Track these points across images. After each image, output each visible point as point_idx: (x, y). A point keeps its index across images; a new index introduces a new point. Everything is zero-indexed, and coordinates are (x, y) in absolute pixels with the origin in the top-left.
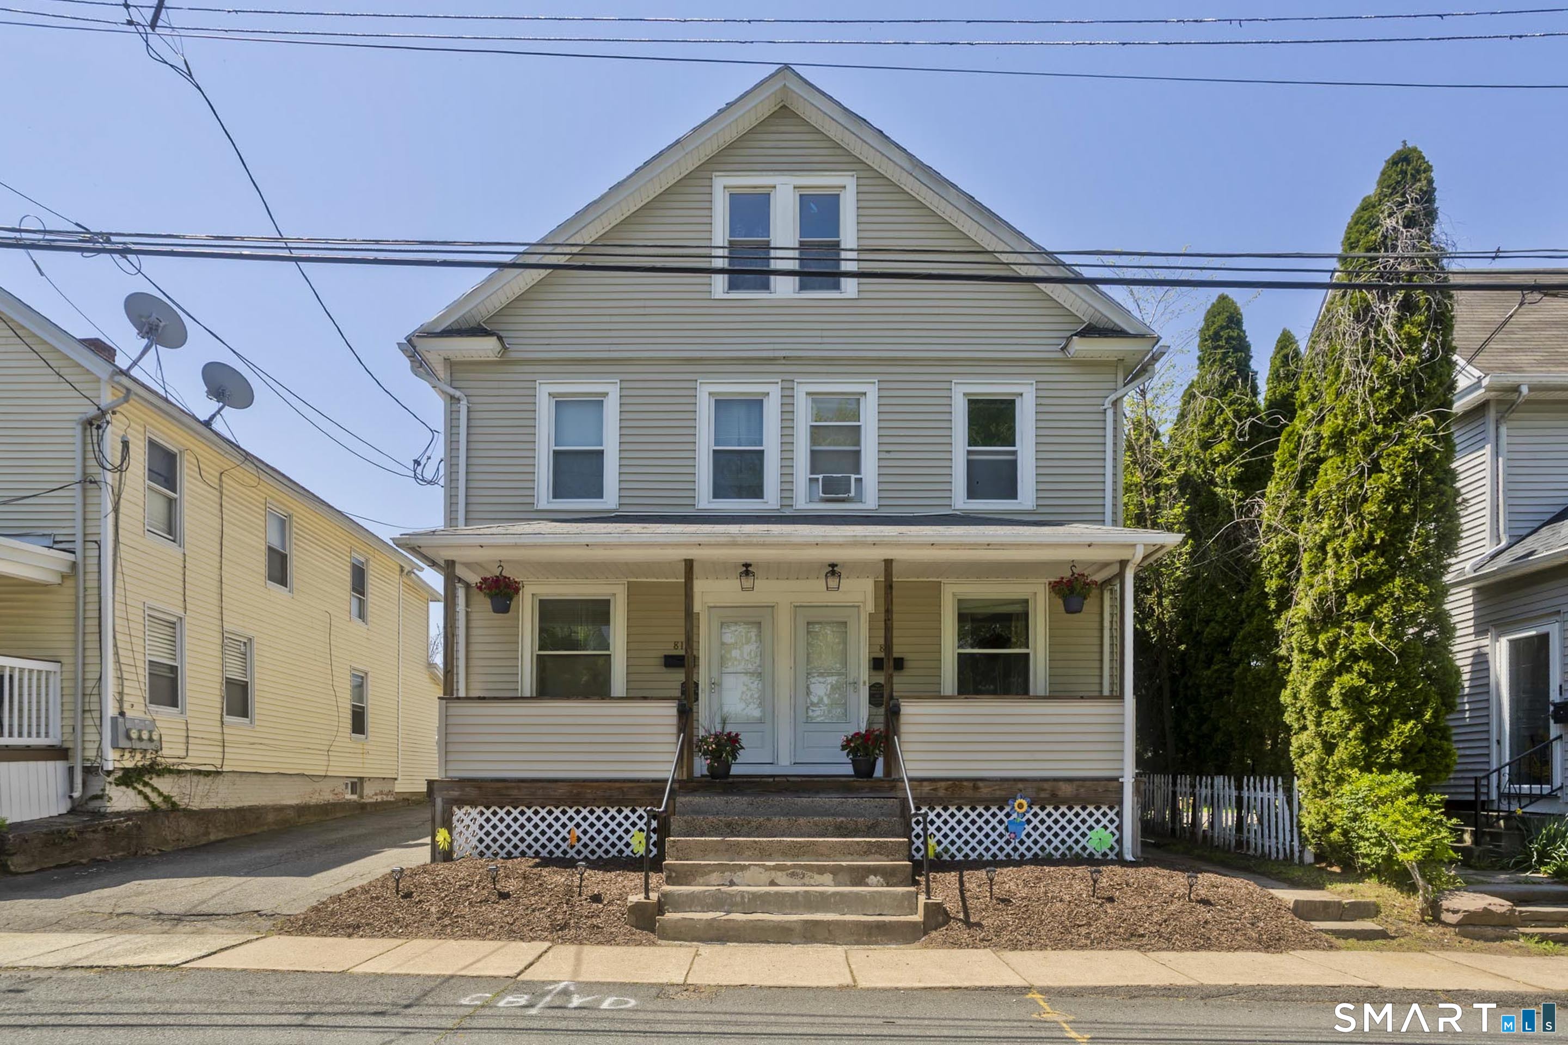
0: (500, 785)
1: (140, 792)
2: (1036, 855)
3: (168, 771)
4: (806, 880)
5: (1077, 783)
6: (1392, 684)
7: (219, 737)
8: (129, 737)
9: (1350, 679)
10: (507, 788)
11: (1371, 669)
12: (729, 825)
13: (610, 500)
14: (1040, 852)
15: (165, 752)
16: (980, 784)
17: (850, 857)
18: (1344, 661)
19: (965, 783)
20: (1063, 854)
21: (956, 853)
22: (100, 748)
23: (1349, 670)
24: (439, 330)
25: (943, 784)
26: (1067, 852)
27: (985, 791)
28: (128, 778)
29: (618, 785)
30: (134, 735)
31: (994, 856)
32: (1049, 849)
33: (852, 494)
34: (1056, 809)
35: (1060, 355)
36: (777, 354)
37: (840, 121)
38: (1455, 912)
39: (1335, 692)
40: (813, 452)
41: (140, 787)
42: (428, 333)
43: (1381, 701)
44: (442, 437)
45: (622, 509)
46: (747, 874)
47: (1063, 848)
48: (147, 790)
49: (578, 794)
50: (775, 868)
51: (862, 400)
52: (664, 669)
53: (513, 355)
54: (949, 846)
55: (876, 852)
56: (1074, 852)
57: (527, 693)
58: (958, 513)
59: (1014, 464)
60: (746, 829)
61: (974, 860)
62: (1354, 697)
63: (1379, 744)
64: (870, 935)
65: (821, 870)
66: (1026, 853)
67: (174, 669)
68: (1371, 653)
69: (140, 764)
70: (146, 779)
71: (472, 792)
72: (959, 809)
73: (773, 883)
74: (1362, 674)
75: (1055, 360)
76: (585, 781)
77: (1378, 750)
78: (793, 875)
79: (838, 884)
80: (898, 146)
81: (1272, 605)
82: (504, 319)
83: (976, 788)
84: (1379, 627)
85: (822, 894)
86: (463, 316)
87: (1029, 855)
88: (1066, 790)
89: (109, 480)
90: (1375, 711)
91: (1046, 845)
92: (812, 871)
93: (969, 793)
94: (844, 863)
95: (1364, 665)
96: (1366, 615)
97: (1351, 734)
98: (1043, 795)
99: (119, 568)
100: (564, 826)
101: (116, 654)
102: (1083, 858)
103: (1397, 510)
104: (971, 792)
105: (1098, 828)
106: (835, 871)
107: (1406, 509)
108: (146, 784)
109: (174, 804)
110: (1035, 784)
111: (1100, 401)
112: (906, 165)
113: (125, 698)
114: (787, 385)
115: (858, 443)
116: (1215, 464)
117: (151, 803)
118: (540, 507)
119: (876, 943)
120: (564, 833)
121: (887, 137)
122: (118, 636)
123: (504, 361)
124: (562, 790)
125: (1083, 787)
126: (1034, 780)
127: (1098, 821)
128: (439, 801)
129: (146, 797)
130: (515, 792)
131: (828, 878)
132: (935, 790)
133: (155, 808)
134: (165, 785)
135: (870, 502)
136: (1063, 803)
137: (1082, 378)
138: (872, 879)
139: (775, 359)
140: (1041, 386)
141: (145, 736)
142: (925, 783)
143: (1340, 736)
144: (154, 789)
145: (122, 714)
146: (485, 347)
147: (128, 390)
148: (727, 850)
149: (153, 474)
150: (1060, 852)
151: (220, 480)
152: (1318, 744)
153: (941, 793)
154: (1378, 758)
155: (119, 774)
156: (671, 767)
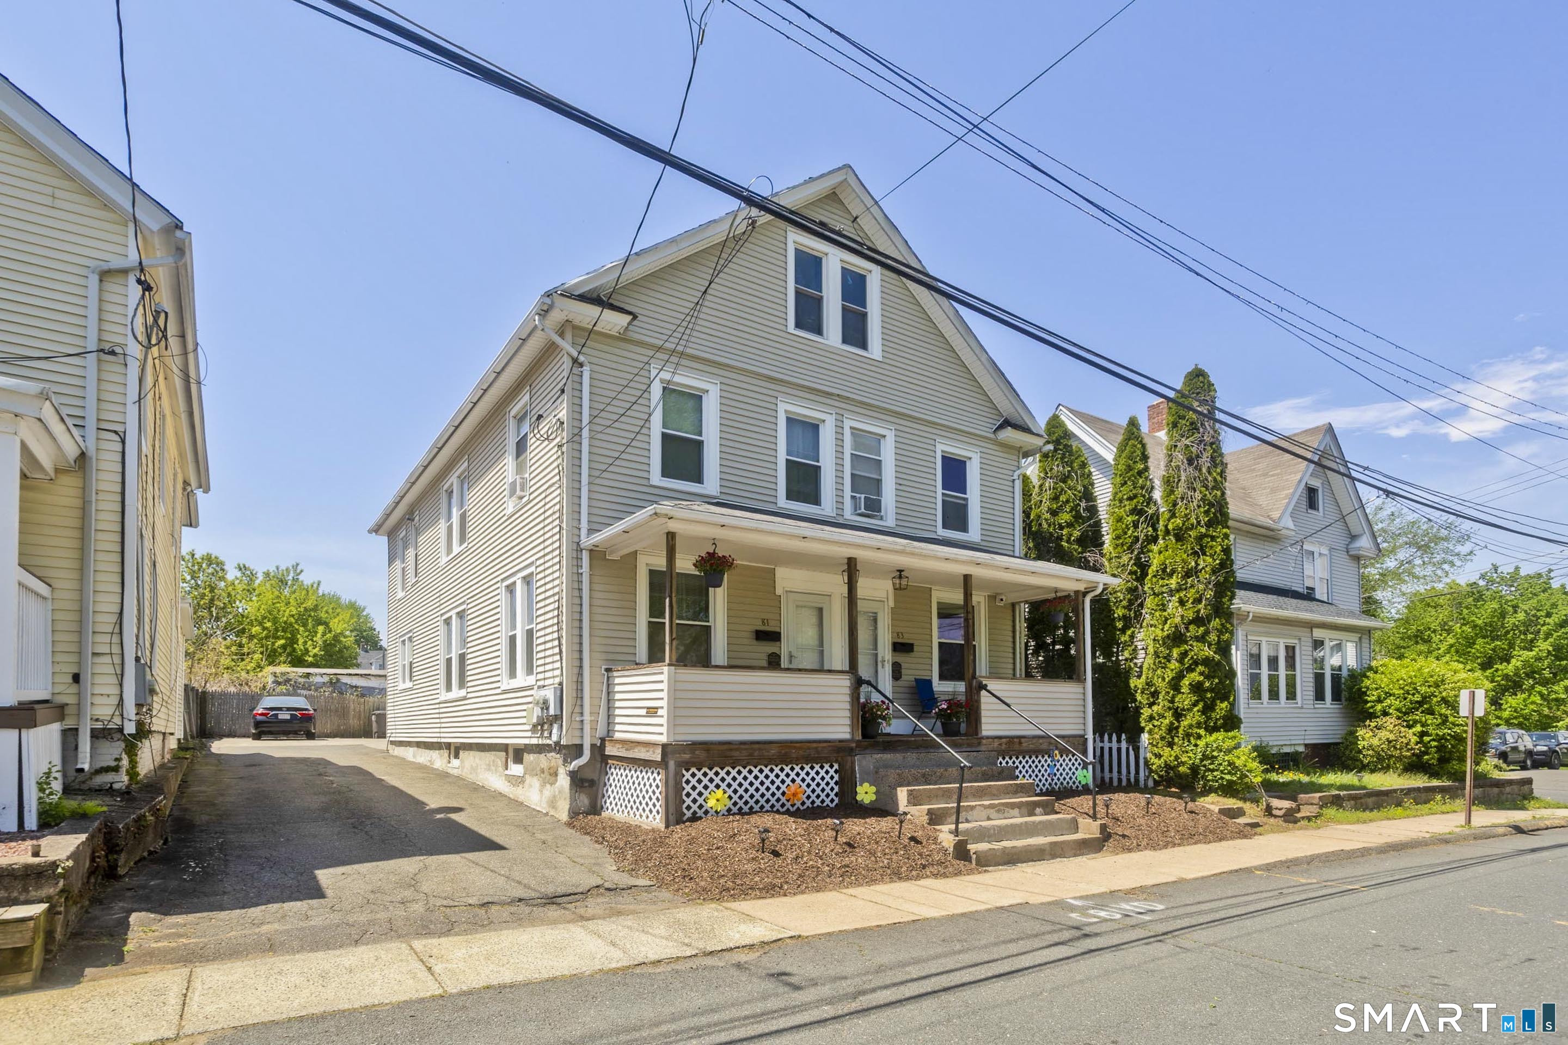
0: (725, 747)
4: (1006, 815)
6: (1217, 681)
9: (1195, 677)
10: (731, 750)
11: (1207, 671)
12: (924, 775)
16: (1023, 740)
17: (1008, 796)
18: (1191, 665)
23: (1193, 670)
24: (577, 293)
25: (1004, 740)
27: (1024, 745)
29: (815, 745)
33: (881, 514)
35: (992, 436)
36: (834, 391)
38: (1280, 809)
39: (1186, 682)
40: (852, 474)
42: (567, 294)
43: (1211, 690)
45: (724, 497)
46: (975, 812)
49: (786, 754)
50: (991, 806)
51: (882, 441)
52: (755, 642)
53: (633, 336)
55: (1018, 792)
58: (940, 538)
59: (965, 507)
62: (1197, 688)
65: (1013, 806)
66: (1055, 787)
68: (1206, 661)
71: (700, 754)
73: (989, 819)
74: (1201, 674)
75: (991, 439)
76: (792, 742)
78: (998, 811)
79: (1022, 816)
81: (1119, 625)
82: (622, 298)
83: (1020, 743)
84: (1210, 645)
85: (1034, 822)
86: (595, 289)
90: (1209, 695)
94: (1024, 800)
95: (1201, 668)
96: (1201, 639)
97: (1196, 709)
100: (783, 782)
111: (1011, 473)
114: (839, 417)
115: (880, 474)
116: (1061, 528)
118: (654, 483)
120: (783, 788)
121: (910, 248)
123: (629, 340)
124: (774, 751)
127: (1079, 764)
128: (672, 764)
130: (736, 754)
131: (1016, 812)
132: (1000, 744)
135: (890, 522)
137: (1001, 454)
138: (1038, 810)
139: (832, 394)
140: (981, 455)
143: (1188, 709)
146: (614, 321)
152: (1169, 714)
153: (1004, 747)
156: (848, 729)
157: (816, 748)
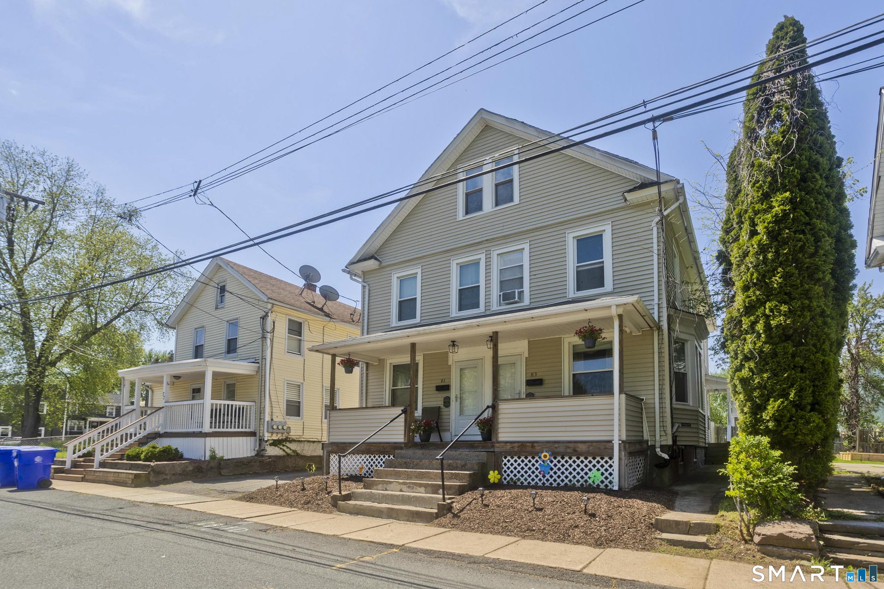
0: (343, 445)
1: (281, 449)
2: (566, 484)
3: (293, 441)
4: (414, 490)
5: (588, 444)
7: (320, 428)
8: (273, 428)
10: (346, 446)
12: (405, 463)
13: (418, 320)
14: (569, 483)
15: (291, 434)
16: (536, 445)
19: (528, 444)
20: (582, 485)
21: (524, 481)
22: (263, 432)
25: (516, 444)
26: (584, 483)
28: (275, 443)
30: (275, 427)
31: (544, 484)
32: (574, 481)
33: (517, 299)
34: (578, 458)
35: (624, 204)
36: (483, 239)
37: (505, 124)
38: (762, 535)
40: (500, 282)
41: (281, 447)
42: (352, 263)
43: (761, 387)
44: (360, 302)
45: (422, 322)
46: (392, 485)
47: (582, 481)
48: (285, 448)
49: (369, 449)
50: (404, 484)
51: (524, 251)
52: (437, 392)
53: (384, 264)
54: (520, 478)
55: (455, 478)
56: (588, 484)
57: (387, 405)
58: (570, 300)
59: (602, 268)
60: (412, 465)
61: (533, 485)
63: (762, 417)
64: (413, 517)
65: (420, 485)
66: (561, 483)
67: (299, 402)
69: (280, 438)
70: (284, 444)
71: (335, 448)
72: (519, 458)
73: (401, 491)
75: (622, 208)
77: (761, 420)
78: (409, 487)
79: (426, 493)
80: (530, 126)
82: (382, 250)
83: (533, 447)
85: (409, 496)
86: (364, 253)
87: (562, 484)
88: (582, 448)
89: (269, 337)
91: (572, 479)
92: (416, 486)
93: (529, 449)
94: (430, 483)
95: (751, 363)
96: (752, 329)
98: (569, 450)
99: (272, 367)
101: (270, 398)
102: (594, 487)
103: (765, 258)
104: (531, 449)
105: (594, 470)
106: (426, 486)
107: (770, 256)
108: (283, 446)
109: (297, 453)
110: (564, 445)
111: (650, 224)
112: (535, 133)
113: (274, 414)
114: (488, 252)
115: (523, 274)
117: (286, 452)
118: (393, 326)
119: (415, 522)
122: (271, 391)
123: (381, 268)
125: (592, 446)
126: (563, 442)
127: (594, 466)
128: (325, 452)
129: (284, 450)
130: (348, 448)
131: (422, 489)
132: (513, 447)
133: (288, 455)
134: (293, 446)
135: (526, 302)
136: (582, 455)
137: (639, 213)
139: (483, 242)
140: (614, 224)
141: (280, 427)
142: (508, 444)
144: (288, 448)
145: (272, 420)
146: (371, 264)
147: (273, 304)
148: (395, 475)
149: (291, 331)
150: (580, 483)
151: (323, 329)
153: (516, 449)
154: (761, 425)
155: (272, 442)
156: (403, 436)
157: (383, 446)
